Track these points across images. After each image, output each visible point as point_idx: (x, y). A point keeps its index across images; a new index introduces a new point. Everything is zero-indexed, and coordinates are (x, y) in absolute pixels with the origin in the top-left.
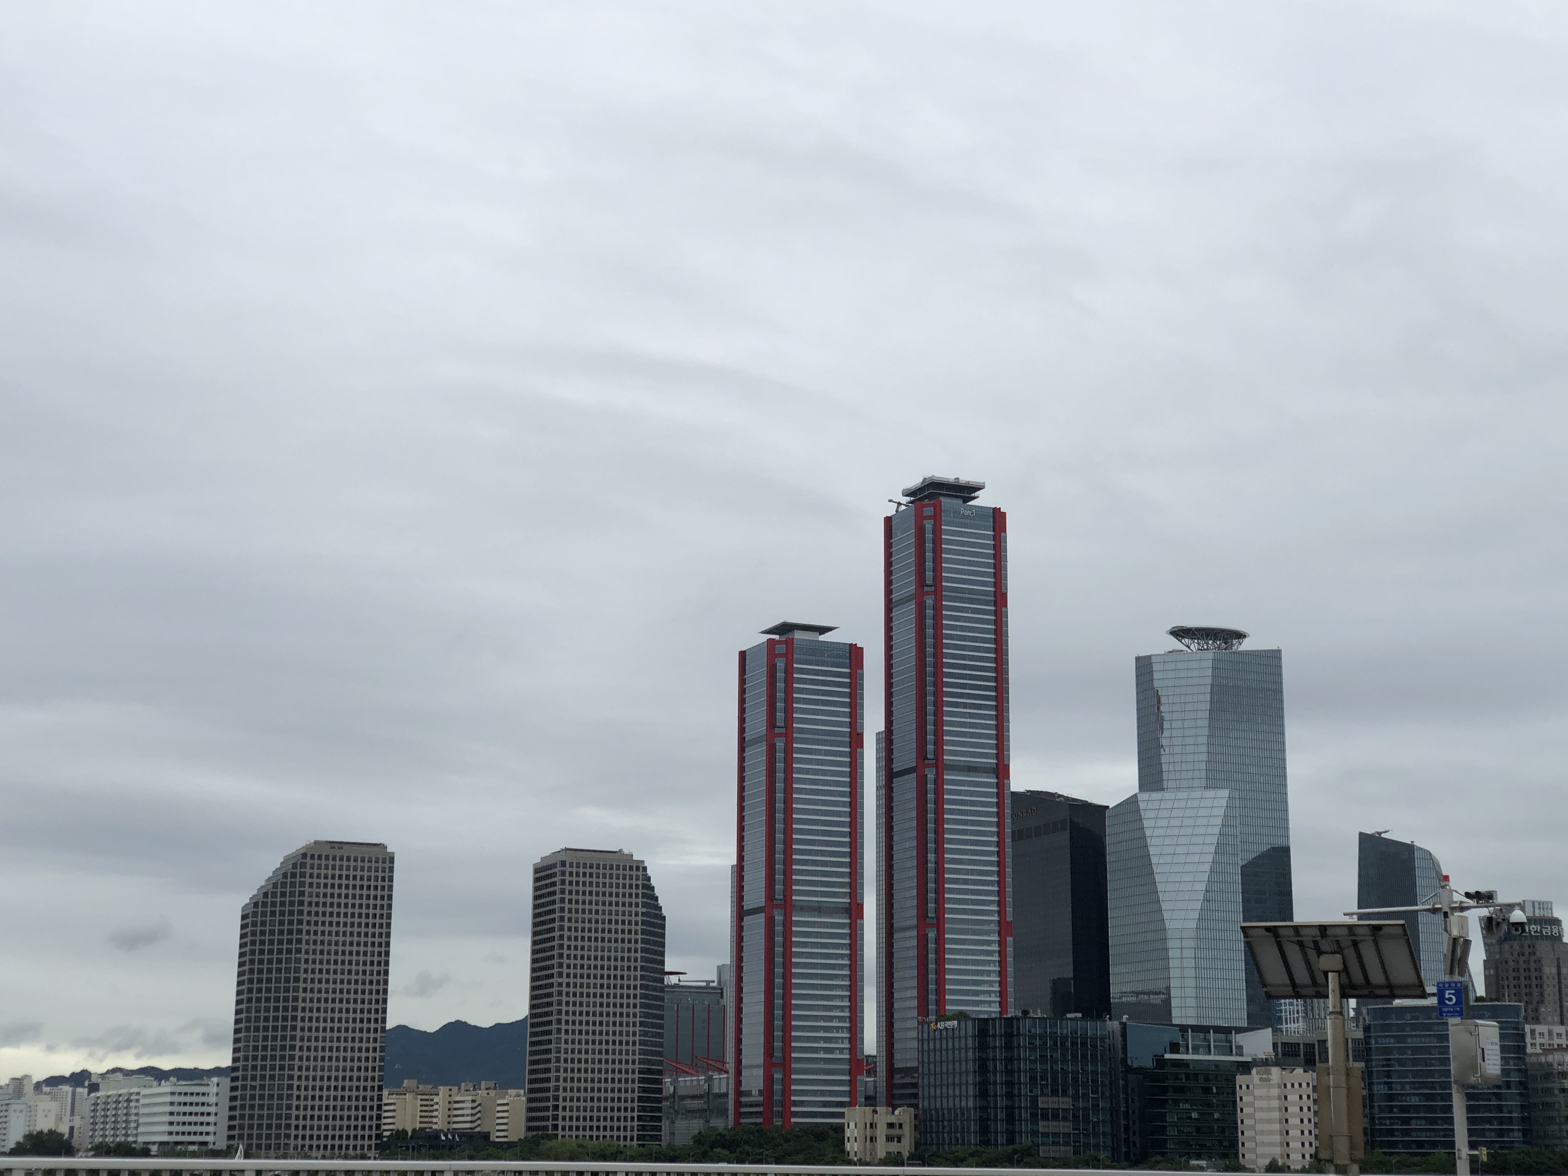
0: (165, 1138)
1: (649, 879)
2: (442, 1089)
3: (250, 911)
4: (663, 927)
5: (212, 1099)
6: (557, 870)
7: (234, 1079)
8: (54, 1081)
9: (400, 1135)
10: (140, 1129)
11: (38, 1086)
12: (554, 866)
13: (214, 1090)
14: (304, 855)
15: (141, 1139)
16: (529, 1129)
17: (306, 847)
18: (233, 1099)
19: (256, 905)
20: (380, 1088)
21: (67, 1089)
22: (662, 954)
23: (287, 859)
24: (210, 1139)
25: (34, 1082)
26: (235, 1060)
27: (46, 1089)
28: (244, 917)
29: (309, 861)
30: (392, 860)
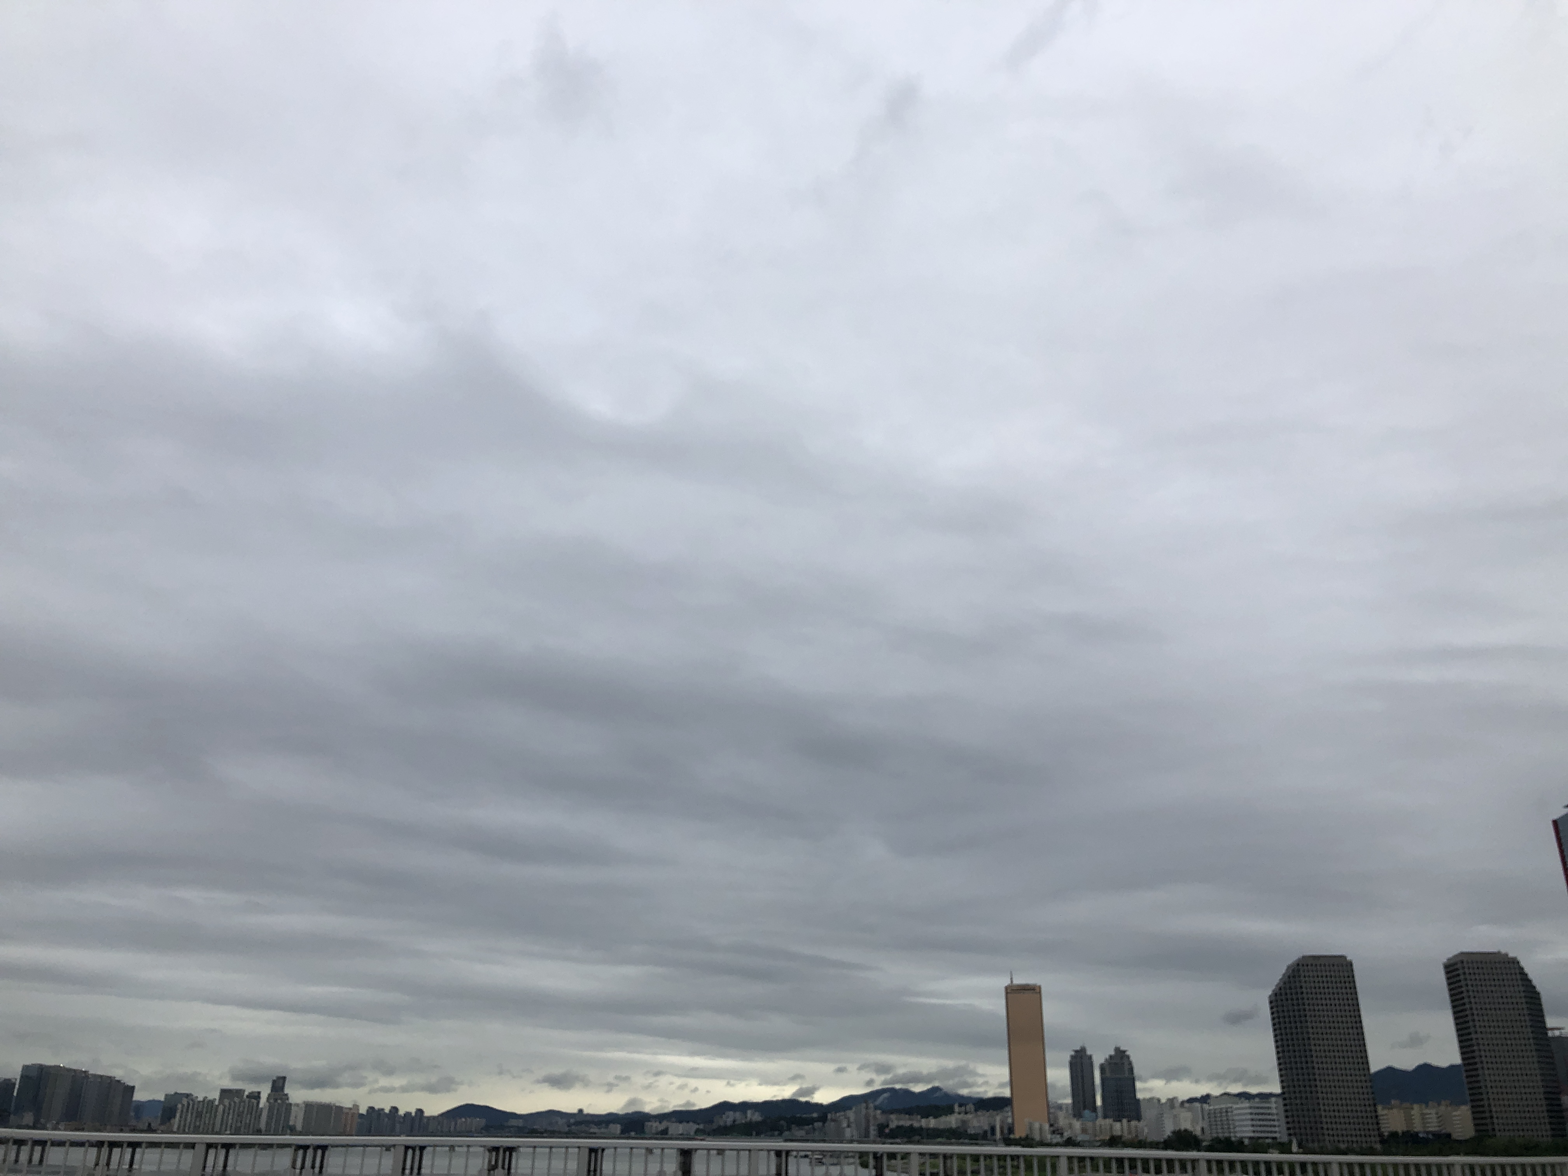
0: (1252, 1135)
1: (1523, 969)
2: (1416, 1106)
3: (1273, 998)
4: (1539, 999)
5: (1274, 1111)
6: (1459, 966)
7: (1285, 1099)
8: (1191, 1100)
9: (1394, 1135)
10: (1237, 1129)
11: (1183, 1103)
12: (1456, 964)
13: (1274, 1105)
14: (1298, 965)
15: (1238, 1135)
16: (1476, 1131)
17: (1299, 959)
18: (1286, 1111)
19: (1276, 995)
20: (1375, 1105)
21: (1197, 1105)
22: (1543, 1016)
23: (1288, 967)
24: (1277, 1135)
25: (1180, 1102)
26: (1283, 1087)
27: (1187, 1105)
28: (1271, 1002)
29: (1300, 967)
30: (1351, 965)
